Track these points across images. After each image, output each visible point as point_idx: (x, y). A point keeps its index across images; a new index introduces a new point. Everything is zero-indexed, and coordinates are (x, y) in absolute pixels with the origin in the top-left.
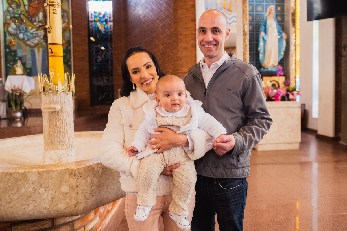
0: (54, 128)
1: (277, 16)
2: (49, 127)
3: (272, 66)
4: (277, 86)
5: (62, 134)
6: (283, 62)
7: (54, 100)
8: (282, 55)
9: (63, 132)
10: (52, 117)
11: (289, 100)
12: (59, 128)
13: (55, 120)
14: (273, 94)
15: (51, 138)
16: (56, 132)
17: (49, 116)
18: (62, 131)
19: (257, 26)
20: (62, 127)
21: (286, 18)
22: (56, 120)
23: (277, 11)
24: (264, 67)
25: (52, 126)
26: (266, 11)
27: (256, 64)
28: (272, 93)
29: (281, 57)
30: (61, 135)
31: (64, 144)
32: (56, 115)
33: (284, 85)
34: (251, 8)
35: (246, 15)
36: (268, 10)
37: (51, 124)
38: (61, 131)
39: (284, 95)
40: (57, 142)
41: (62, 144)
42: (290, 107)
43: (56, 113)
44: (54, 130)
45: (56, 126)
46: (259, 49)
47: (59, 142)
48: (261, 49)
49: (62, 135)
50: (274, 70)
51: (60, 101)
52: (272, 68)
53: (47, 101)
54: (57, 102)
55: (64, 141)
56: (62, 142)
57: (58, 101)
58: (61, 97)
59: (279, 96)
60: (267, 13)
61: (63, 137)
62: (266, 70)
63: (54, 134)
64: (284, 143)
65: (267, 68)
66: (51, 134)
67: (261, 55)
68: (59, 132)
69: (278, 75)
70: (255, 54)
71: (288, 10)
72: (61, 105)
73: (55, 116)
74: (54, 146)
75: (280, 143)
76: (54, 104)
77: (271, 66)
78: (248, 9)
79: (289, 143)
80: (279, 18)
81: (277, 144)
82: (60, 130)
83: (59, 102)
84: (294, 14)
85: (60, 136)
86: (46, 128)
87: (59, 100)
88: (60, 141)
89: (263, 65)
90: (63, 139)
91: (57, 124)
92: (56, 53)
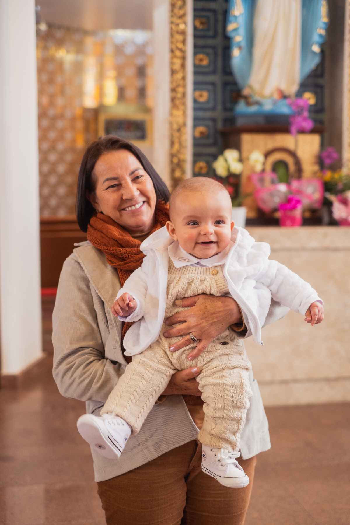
3: (276, 96)
4: (292, 168)
6: (320, 81)
8: (314, 53)
11: (334, 223)
14: (277, 201)
24: (246, 98)
27: (225, 84)
28: (272, 195)
29: (313, 63)
33: (316, 168)
39: (316, 206)
42: (336, 250)
46: (230, 27)
48: (236, 30)
50: (284, 109)
52: (275, 103)
59: (294, 207)
62: (253, 109)
64: (310, 380)
65: (258, 103)
67: (236, 53)
69: (294, 129)
70: (220, 51)
75: (296, 381)
77: (271, 96)
79: (328, 380)
81: (284, 382)
89: (246, 92)
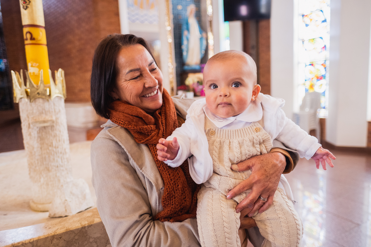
0: (48, 149)
2: (41, 148)
5: (60, 155)
7: (45, 109)
9: (61, 153)
10: (43, 133)
12: (55, 147)
13: (48, 137)
15: (45, 163)
16: (51, 154)
17: (39, 133)
18: (60, 151)
20: (59, 146)
22: (51, 138)
25: (45, 146)
29: (203, 55)
30: (59, 157)
32: (50, 131)
36: (189, 10)
37: (43, 144)
38: (58, 152)
40: (54, 168)
43: (50, 128)
44: (48, 151)
45: (51, 145)
46: (182, 47)
47: (57, 167)
51: (53, 110)
53: (35, 111)
54: (49, 111)
57: (51, 110)
58: (54, 104)
61: (62, 160)
63: (49, 157)
66: (45, 157)
67: (185, 53)
68: (56, 153)
74: (51, 174)
76: (46, 114)
82: (57, 150)
83: (52, 112)
85: (58, 159)
86: (35, 150)
90: (62, 162)
91: (52, 143)
92: (40, 40)
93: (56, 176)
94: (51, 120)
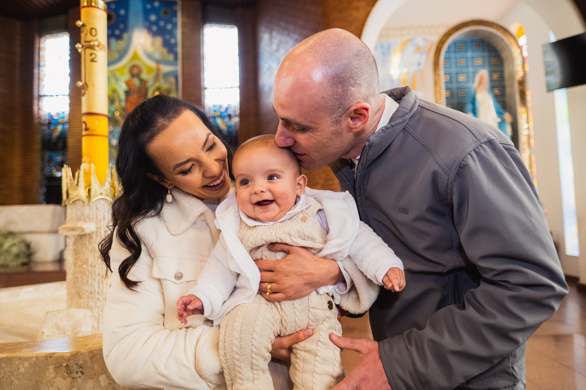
0: (82, 266)
1: (492, 88)
2: (75, 265)
5: (97, 278)
7: (84, 215)
9: (99, 275)
10: (79, 246)
12: (91, 266)
13: (84, 251)
15: (77, 285)
16: (85, 275)
17: (75, 243)
18: (97, 272)
19: (460, 105)
20: (97, 265)
21: (508, 90)
22: (87, 252)
23: (491, 80)
25: (80, 262)
26: (473, 81)
30: (94, 280)
31: (101, 298)
32: (87, 243)
34: (448, 77)
35: (440, 89)
36: (477, 79)
37: (78, 259)
38: (95, 273)
40: (87, 293)
41: (97, 296)
43: (88, 238)
44: (82, 270)
45: (86, 263)
47: (91, 293)
49: (97, 280)
51: (95, 216)
53: (73, 216)
54: (89, 217)
55: (100, 291)
56: (96, 293)
57: (91, 216)
58: (97, 208)
60: (476, 84)
61: (99, 284)
63: (82, 277)
66: (77, 278)
68: (91, 274)
71: (512, 77)
72: (97, 223)
73: (85, 244)
74: (82, 301)
76: (84, 221)
78: (443, 79)
80: (497, 91)
82: (94, 269)
83: (93, 218)
84: (522, 83)
85: (93, 282)
87: (94, 213)
88: (93, 291)
90: (99, 288)
91: (88, 259)
92: (94, 130)
93: (88, 305)
94: (80, 228)
